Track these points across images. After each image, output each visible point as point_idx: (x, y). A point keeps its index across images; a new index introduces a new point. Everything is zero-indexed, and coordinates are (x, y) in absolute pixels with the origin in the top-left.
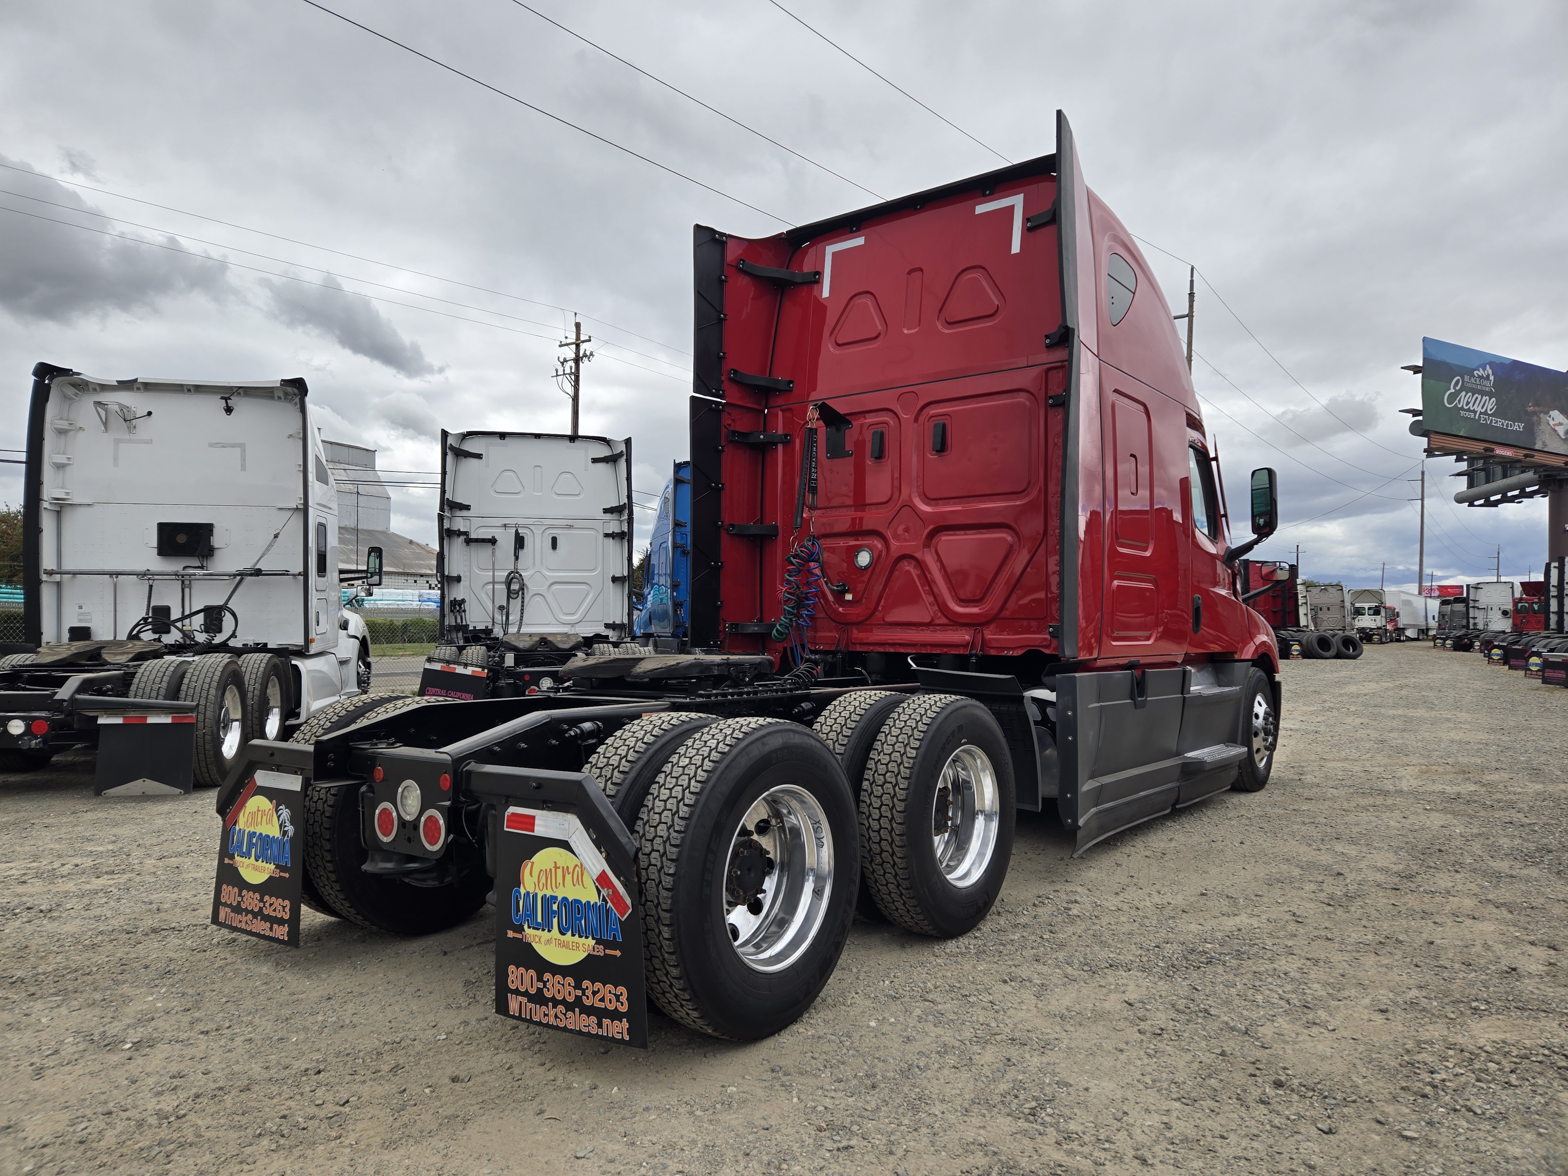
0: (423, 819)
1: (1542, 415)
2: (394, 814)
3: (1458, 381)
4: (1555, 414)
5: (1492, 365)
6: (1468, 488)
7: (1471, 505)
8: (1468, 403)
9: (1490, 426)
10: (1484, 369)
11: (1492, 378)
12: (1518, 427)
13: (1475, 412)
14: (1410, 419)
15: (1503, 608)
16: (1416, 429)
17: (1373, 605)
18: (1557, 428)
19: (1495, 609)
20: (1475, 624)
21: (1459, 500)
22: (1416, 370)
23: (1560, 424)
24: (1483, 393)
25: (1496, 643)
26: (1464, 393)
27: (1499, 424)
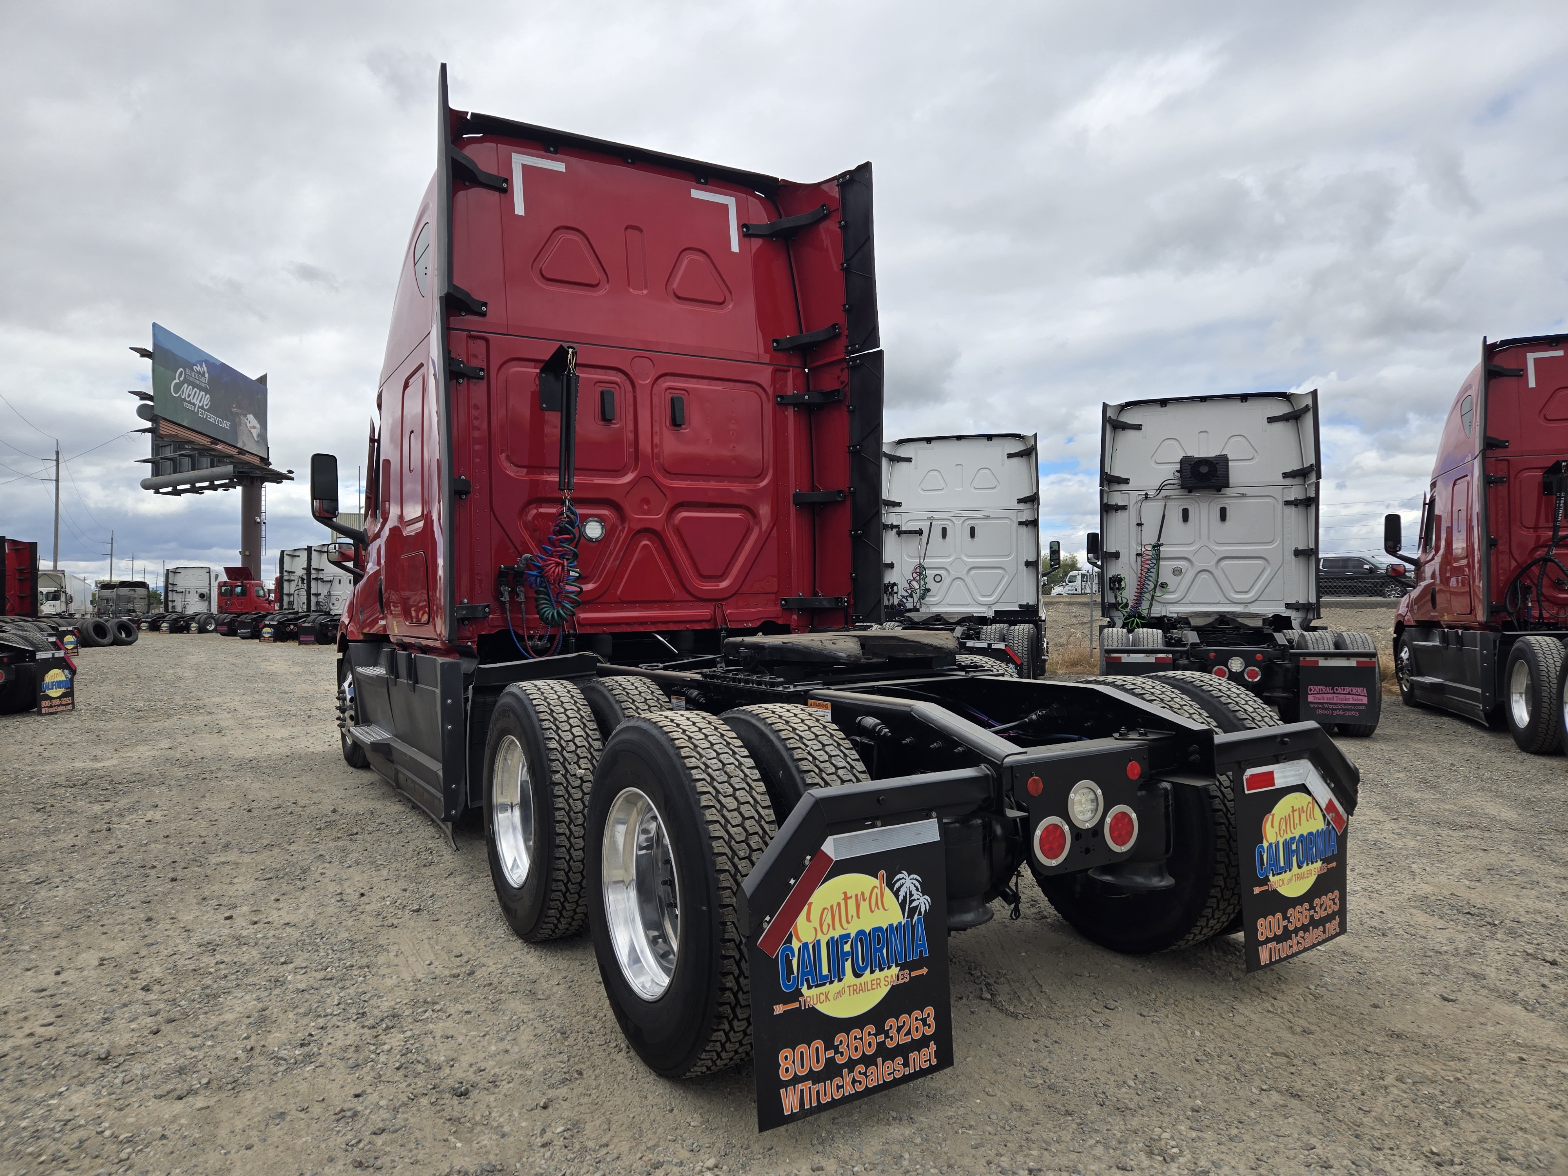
0: (1108, 820)
1: (242, 417)
2: (1066, 828)
3: (181, 373)
4: (251, 417)
5: (207, 362)
6: (153, 475)
7: (157, 492)
8: (189, 396)
9: (205, 421)
10: (201, 366)
11: (207, 375)
12: (226, 424)
13: (194, 405)
14: (137, 402)
15: (200, 591)
16: (142, 412)
17: (53, 589)
18: (252, 430)
19: (193, 592)
20: (174, 607)
21: (146, 486)
22: (144, 353)
23: (254, 427)
24: (201, 389)
25: (267, 623)
26: (186, 385)
27: (212, 420)
